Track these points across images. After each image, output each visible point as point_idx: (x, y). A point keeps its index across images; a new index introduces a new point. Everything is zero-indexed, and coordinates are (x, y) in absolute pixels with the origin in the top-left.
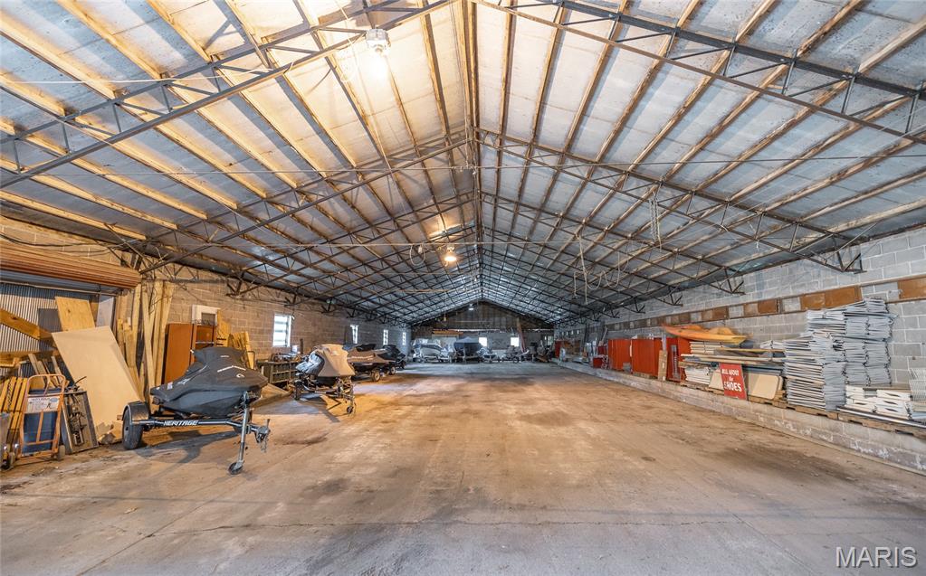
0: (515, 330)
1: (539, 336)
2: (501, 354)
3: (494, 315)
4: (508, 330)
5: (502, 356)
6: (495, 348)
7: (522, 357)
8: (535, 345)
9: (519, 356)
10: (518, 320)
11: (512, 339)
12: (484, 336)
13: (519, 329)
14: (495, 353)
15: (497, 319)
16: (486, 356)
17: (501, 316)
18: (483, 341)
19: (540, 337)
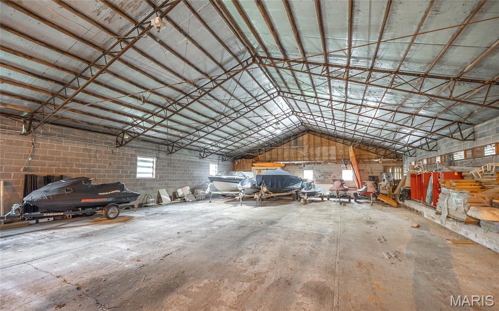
0: (347, 161)
1: (380, 167)
2: (324, 189)
3: (321, 145)
4: (338, 161)
7: (356, 194)
8: (375, 180)
9: (351, 193)
10: (351, 148)
11: (344, 172)
12: (309, 168)
13: (353, 160)
15: (325, 148)
17: (329, 145)
18: (308, 175)
19: (382, 168)
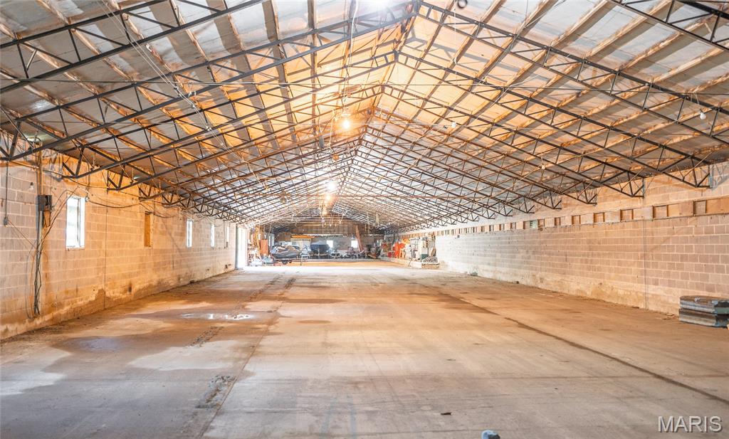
0: (355, 235)
1: (373, 239)
2: (343, 253)
4: (349, 234)
5: (344, 255)
6: (340, 249)
7: (359, 255)
8: (369, 246)
9: (356, 254)
10: (357, 227)
11: (353, 242)
12: (330, 239)
13: (358, 235)
14: (339, 252)
16: (333, 254)
18: (330, 243)
